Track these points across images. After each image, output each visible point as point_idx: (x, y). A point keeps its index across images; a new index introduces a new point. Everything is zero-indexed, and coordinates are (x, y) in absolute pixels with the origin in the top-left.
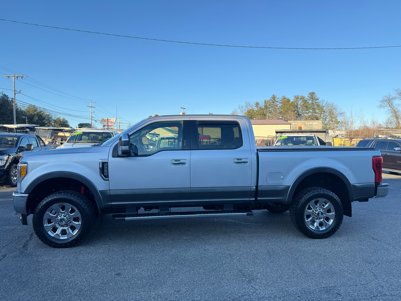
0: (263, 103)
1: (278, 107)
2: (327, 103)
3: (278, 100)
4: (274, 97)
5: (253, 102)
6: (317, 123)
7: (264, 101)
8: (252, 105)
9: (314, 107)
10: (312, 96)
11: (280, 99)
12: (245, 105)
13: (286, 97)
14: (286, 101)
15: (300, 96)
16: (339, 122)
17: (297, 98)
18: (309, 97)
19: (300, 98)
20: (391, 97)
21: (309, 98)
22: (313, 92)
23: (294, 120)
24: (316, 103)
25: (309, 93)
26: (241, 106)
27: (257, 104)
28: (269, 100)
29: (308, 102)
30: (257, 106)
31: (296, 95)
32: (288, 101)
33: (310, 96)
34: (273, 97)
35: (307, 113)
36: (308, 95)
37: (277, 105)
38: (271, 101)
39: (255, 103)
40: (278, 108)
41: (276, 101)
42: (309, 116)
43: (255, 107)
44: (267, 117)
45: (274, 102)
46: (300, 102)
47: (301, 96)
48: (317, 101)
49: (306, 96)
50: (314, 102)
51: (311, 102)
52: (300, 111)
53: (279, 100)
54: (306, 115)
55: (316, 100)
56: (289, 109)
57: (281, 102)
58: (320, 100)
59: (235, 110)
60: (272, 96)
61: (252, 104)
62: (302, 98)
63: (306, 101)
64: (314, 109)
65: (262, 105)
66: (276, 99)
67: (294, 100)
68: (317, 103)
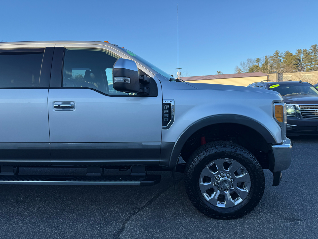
0: (264, 59)
1: (282, 62)
3: (281, 55)
4: (277, 53)
5: (254, 58)
6: (313, 74)
7: (265, 57)
8: (254, 62)
10: (314, 48)
11: (283, 54)
12: (246, 62)
13: (289, 52)
14: (289, 56)
15: (302, 49)
17: (299, 52)
18: (311, 50)
19: (302, 52)
21: (311, 51)
22: (316, 44)
25: (312, 46)
26: (242, 63)
27: (258, 60)
28: (273, 56)
29: (311, 55)
30: (258, 62)
31: (299, 49)
32: (291, 55)
33: (312, 49)
34: (276, 52)
35: (310, 65)
37: (281, 59)
38: (275, 57)
39: (256, 59)
40: (282, 63)
41: (280, 56)
42: (312, 67)
43: (256, 63)
44: (268, 71)
45: (278, 57)
46: (303, 55)
47: (304, 49)
49: (309, 49)
50: (317, 54)
51: (313, 54)
52: (302, 64)
53: (282, 55)
54: (309, 67)
56: (291, 62)
57: (285, 56)
59: (238, 67)
60: (275, 52)
62: (305, 51)
63: (309, 54)
64: (316, 61)
65: (263, 61)
66: (279, 54)
67: (296, 54)
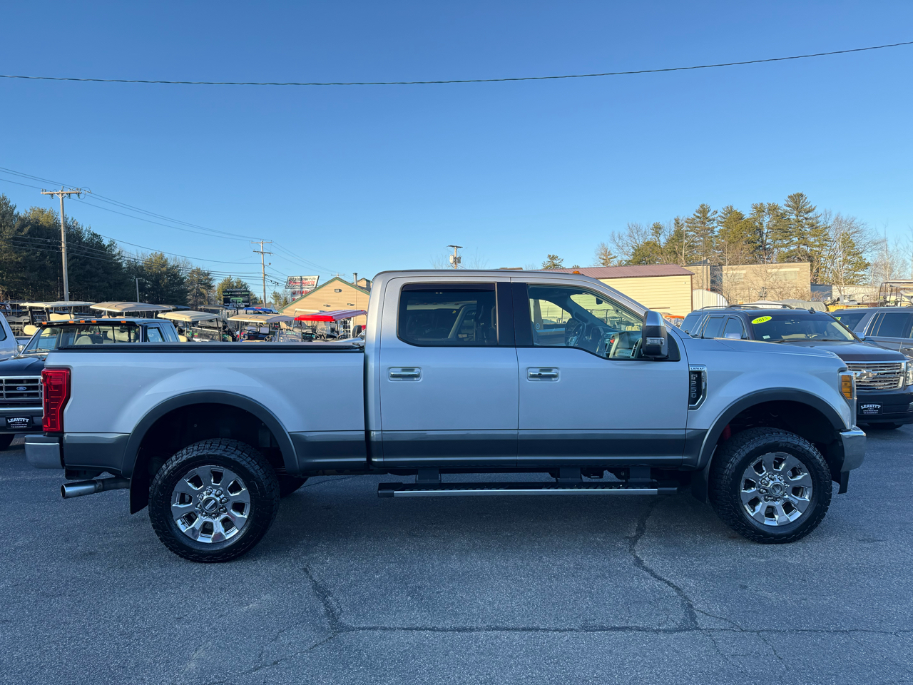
0: (673, 225)
1: (716, 234)
2: (837, 219)
3: (713, 217)
4: (704, 211)
5: (646, 224)
6: (798, 269)
7: (674, 221)
8: (645, 232)
9: (803, 230)
10: (795, 203)
11: (719, 213)
12: (626, 233)
13: (735, 208)
14: (733, 217)
15: (766, 206)
16: (868, 264)
17: (759, 210)
18: (789, 206)
19: (766, 211)
21: (789, 209)
22: (800, 192)
23: (729, 265)
24: (806, 219)
25: (789, 197)
26: (616, 235)
27: (657, 229)
28: (693, 217)
29: (789, 219)
30: (657, 232)
31: (758, 202)
32: (739, 217)
33: (791, 203)
34: (701, 209)
35: (786, 246)
36: (787, 201)
37: (714, 228)
38: (698, 220)
39: (651, 226)
40: (716, 236)
41: (711, 218)
42: (792, 251)
43: (653, 235)
44: (683, 259)
45: (706, 221)
46: (769, 220)
47: (769, 205)
48: (811, 215)
49: (782, 203)
50: (802, 218)
51: (794, 217)
52: (767, 241)
53: (716, 216)
54: (783, 249)
55: (807, 213)
56: (740, 236)
57: (723, 220)
58: (818, 211)
59: (603, 245)
60: (698, 207)
61: (644, 230)
62: (773, 209)
63: (783, 215)
64: (802, 235)
65: (669, 229)
66: (709, 215)
67: (751, 216)
68: (811, 218)
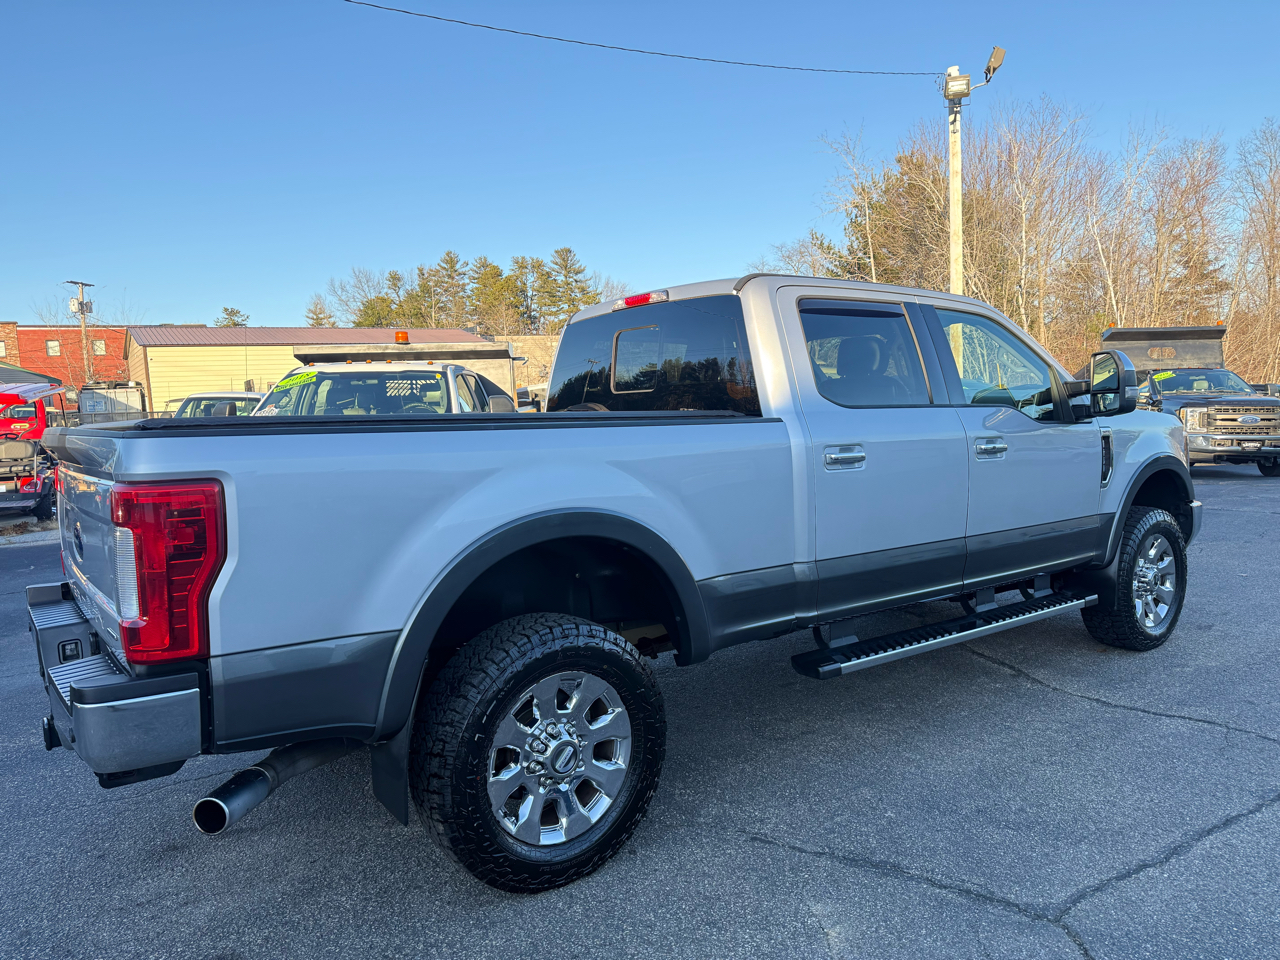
0: (416, 277)
1: (469, 293)
2: (607, 284)
3: (464, 270)
4: (451, 261)
5: (380, 273)
7: (417, 271)
8: (379, 283)
9: (573, 295)
10: (563, 259)
11: (470, 266)
12: (352, 283)
13: (489, 261)
14: (489, 274)
15: (528, 259)
17: (521, 265)
18: (556, 264)
19: (529, 267)
20: (766, 267)
21: (556, 267)
22: (568, 246)
23: (510, 334)
24: (576, 281)
25: (556, 252)
26: (337, 284)
27: (395, 279)
28: (438, 268)
29: (555, 280)
30: (395, 285)
31: (519, 255)
32: (497, 273)
33: (558, 260)
34: (448, 258)
35: (555, 314)
36: (554, 256)
37: (464, 285)
38: (444, 272)
39: (387, 275)
40: (468, 297)
41: (460, 271)
42: (561, 321)
43: (390, 288)
45: (454, 275)
46: (533, 279)
47: (533, 260)
48: (580, 277)
49: (549, 260)
50: (571, 279)
51: (563, 278)
52: (533, 306)
53: (467, 269)
54: (552, 318)
55: (576, 274)
56: (501, 298)
57: (476, 276)
58: (588, 273)
59: (319, 297)
60: (443, 255)
61: (376, 279)
62: (538, 265)
63: (549, 275)
64: (572, 301)
65: (412, 283)
66: (458, 267)
67: (512, 273)
68: (580, 281)
